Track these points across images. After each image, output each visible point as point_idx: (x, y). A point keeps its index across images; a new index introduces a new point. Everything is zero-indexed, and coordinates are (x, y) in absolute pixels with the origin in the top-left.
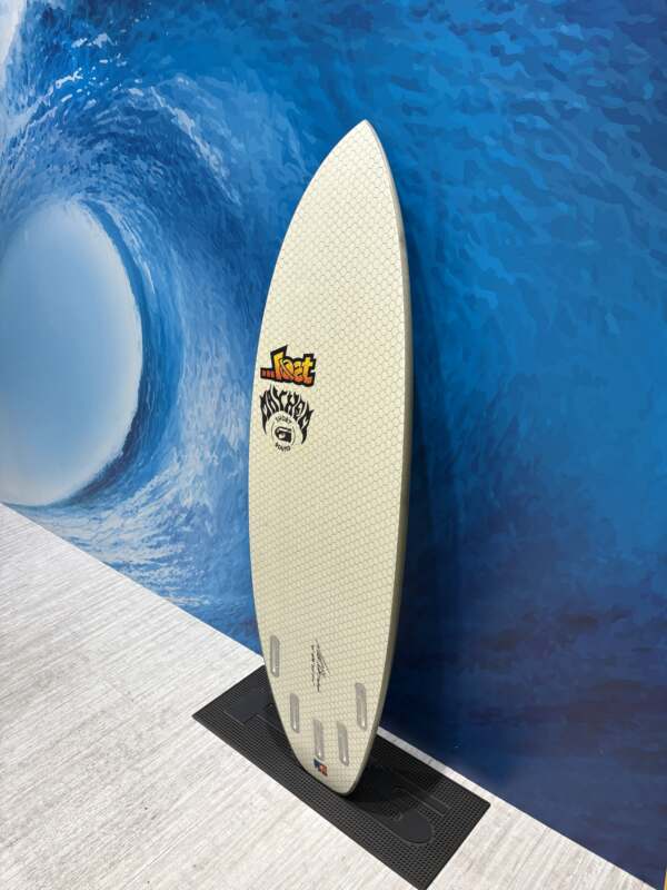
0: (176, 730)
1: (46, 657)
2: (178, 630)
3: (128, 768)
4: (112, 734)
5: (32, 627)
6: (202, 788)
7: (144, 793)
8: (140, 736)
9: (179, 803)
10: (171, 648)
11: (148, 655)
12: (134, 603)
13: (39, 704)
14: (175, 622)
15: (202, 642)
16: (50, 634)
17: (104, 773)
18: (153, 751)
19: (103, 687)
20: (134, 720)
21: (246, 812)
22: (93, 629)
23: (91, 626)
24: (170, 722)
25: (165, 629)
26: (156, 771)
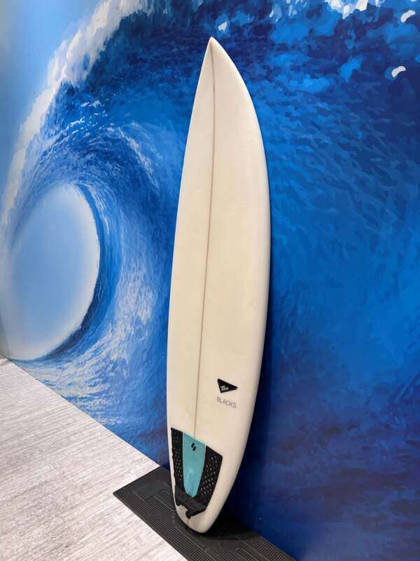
0: (89, 497)
1: (18, 447)
2: (99, 438)
3: (56, 516)
4: (50, 495)
5: (12, 430)
6: (99, 532)
7: (63, 531)
8: (67, 498)
9: (83, 540)
10: (94, 448)
11: (79, 451)
12: (76, 421)
13: (9, 474)
14: (99, 434)
15: (113, 446)
16: (22, 435)
17: (41, 518)
18: (72, 508)
19: (48, 468)
20: (64, 488)
21: (124, 549)
22: (48, 434)
23: (48, 432)
24: (85, 491)
25: (92, 437)
26: (73, 519)
